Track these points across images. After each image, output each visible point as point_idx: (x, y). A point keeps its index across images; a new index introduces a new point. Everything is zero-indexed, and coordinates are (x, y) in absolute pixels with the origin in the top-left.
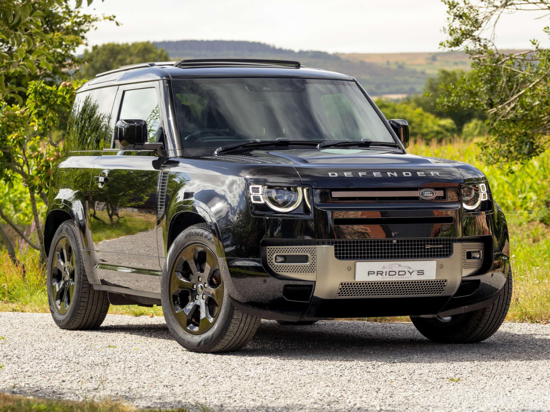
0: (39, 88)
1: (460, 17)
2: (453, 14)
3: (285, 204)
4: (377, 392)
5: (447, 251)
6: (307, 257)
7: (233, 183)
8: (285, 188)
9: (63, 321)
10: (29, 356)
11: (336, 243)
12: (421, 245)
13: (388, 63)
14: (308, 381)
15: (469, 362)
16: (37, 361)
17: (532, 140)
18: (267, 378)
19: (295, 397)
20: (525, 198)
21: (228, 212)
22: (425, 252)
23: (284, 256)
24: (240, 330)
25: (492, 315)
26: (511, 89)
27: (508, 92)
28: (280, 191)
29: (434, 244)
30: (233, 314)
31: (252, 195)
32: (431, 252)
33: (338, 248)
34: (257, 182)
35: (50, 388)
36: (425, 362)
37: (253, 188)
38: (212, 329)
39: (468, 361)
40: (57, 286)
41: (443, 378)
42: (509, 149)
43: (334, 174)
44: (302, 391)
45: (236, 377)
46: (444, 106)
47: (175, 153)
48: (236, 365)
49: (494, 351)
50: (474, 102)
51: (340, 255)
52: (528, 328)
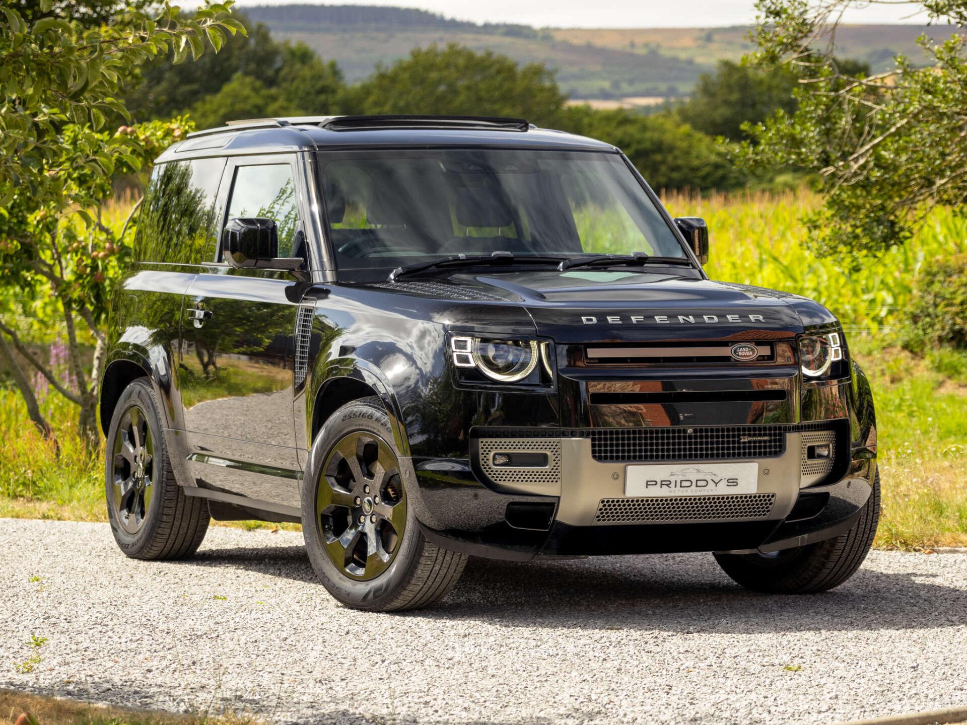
0: (80, 137)
1: (777, 14)
3: (508, 368)
4: (668, 693)
5: (775, 446)
6: (545, 456)
7: (423, 334)
8: (510, 342)
9: (133, 545)
10: (87, 617)
11: (594, 433)
12: (734, 436)
13: (633, 45)
14: (552, 670)
15: (812, 632)
16: (100, 628)
17: (892, 218)
18: (484, 664)
19: (534, 703)
20: (872, 301)
21: (417, 382)
22: (739, 448)
23: (508, 455)
24: (433, 575)
25: (848, 548)
26: (860, 134)
27: (855, 140)
28: (502, 346)
29: (755, 435)
30: (422, 549)
31: (456, 352)
32: (750, 448)
33: (597, 443)
34: (462, 331)
35: (128, 684)
36: (739, 632)
37: (456, 341)
38: (386, 573)
39: (809, 629)
40: (122, 486)
41: (773, 665)
42: (854, 231)
43: (591, 320)
44: (544, 691)
45: (432, 662)
46: (749, 160)
47: (324, 276)
48: (429, 638)
49: (850, 609)
50: (799, 154)
51: (600, 455)
52: (902, 561)
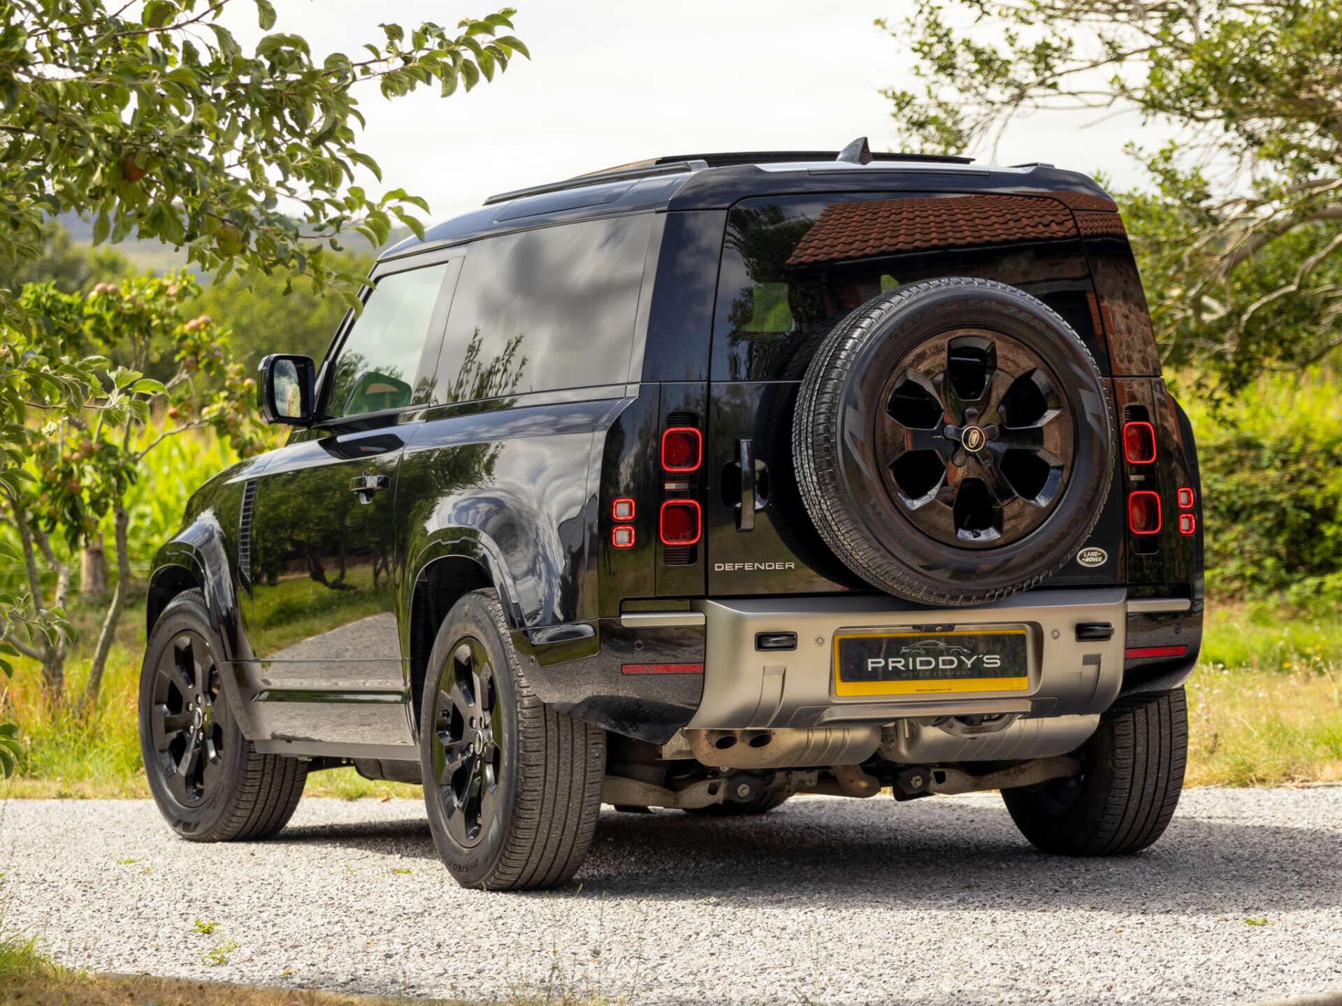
0: (44, 299)
1: (921, 125)
2: (905, 120)
